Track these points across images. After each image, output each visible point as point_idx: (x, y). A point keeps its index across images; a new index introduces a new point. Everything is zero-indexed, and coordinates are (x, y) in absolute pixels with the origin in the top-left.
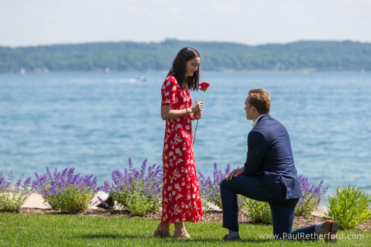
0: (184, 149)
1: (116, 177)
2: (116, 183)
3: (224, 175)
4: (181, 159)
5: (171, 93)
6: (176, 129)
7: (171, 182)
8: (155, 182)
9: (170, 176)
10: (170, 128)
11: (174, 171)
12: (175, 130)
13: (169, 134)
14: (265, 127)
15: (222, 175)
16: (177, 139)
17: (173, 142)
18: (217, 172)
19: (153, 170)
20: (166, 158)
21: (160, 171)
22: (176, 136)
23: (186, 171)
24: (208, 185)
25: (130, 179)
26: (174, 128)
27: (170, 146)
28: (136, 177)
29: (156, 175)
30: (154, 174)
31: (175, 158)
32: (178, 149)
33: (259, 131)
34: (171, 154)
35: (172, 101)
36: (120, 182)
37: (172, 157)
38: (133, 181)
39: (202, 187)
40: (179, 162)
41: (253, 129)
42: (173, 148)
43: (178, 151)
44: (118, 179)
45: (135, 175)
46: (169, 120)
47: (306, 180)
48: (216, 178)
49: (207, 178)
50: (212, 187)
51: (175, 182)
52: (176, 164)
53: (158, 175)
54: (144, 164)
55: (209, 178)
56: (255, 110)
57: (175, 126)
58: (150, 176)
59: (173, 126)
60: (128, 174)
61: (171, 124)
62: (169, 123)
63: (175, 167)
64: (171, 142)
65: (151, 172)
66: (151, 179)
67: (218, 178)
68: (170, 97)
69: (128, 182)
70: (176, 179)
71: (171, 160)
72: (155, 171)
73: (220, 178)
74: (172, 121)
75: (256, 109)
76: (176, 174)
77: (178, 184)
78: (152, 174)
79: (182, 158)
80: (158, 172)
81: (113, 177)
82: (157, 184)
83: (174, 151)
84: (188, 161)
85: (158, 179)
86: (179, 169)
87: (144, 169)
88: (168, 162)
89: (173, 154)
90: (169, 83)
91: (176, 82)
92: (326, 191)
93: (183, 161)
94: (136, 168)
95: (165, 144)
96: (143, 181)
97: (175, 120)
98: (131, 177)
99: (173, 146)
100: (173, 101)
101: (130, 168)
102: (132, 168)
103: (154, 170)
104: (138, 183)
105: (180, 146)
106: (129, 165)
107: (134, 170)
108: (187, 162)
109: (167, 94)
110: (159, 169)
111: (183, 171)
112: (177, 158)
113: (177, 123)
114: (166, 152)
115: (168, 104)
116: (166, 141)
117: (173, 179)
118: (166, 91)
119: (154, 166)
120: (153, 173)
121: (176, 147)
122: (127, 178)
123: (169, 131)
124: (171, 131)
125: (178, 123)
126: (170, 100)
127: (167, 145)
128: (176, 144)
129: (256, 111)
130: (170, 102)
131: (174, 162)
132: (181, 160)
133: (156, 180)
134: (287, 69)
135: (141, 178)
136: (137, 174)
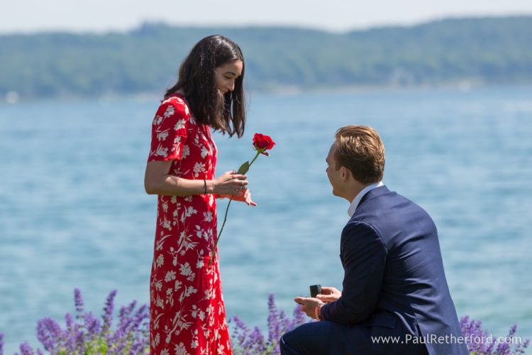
0: (201, 264)
1: (47, 333)
2: (46, 348)
3: (291, 322)
4: (191, 288)
5: (173, 134)
6: (183, 219)
7: (168, 340)
8: (136, 342)
9: (166, 327)
10: (170, 218)
11: (175, 315)
12: (180, 222)
13: (166, 231)
14: (378, 213)
15: (287, 321)
16: (185, 243)
17: (176, 249)
18: (275, 316)
19: (130, 316)
20: (159, 286)
21: (146, 316)
22: (183, 235)
23: (202, 316)
24: (256, 346)
25: (80, 338)
26: (179, 217)
27: (168, 259)
28: (93, 332)
29: (136, 326)
30: (132, 324)
31: (178, 284)
32: (187, 264)
33: (366, 223)
34: (170, 276)
35: (170, 153)
36: (55, 345)
37: (172, 284)
38: (87, 341)
39: (242, 349)
40: (188, 295)
41: (353, 219)
42: (175, 263)
43: (186, 270)
44: (51, 339)
45: (90, 329)
46: (168, 198)
47: (478, 326)
48: (273, 329)
49: (252, 331)
50: (265, 349)
51: (176, 339)
52: (181, 299)
53: (141, 327)
54: (110, 302)
55: (257, 330)
56: (348, 175)
57: (180, 213)
58: (124, 329)
59: (175, 213)
60: (73, 325)
61: (172, 207)
62: (165, 207)
63: (177, 306)
64: (172, 249)
65: (125, 321)
66: (126, 336)
67: (277, 329)
68: (168, 144)
69: (74, 345)
70: (178, 333)
71: (169, 291)
72: (135, 318)
73: (281, 328)
74: (174, 200)
75: (350, 173)
76: (179, 323)
77: (182, 344)
78: (127, 326)
79: (194, 284)
80: (140, 320)
81: (41, 333)
82: (139, 348)
83: (177, 269)
84: (207, 292)
85: (141, 337)
86: (187, 311)
87: (109, 313)
88: (162, 294)
89: (174, 278)
90: (170, 112)
91: (187, 111)
92: (524, 349)
93: (195, 291)
94: (91, 313)
95: (157, 254)
96: (108, 340)
97: (180, 199)
98: (82, 334)
99: (176, 258)
100: (173, 153)
101: (78, 313)
102: (82, 313)
103: (132, 315)
104: (96, 348)
105: (191, 257)
106: (77, 305)
107: (88, 318)
108: (205, 295)
109: (163, 135)
110: (143, 313)
111: (194, 314)
112: (182, 286)
113: (185, 204)
114: (158, 273)
115: (160, 158)
116: (160, 247)
117: (173, 334)
118: (162, 129)
119: (133, 305)
120: (129, 322)
121: (182, 260)
122: (73, 335)
123: (167, 225)
124: (171, 225)
125: (188, 204)
126: (166, 149)
127: (161, 257)
128: (183, 253)
129: (351, 178)
130: (166, 156)
131: (176, 295)
132: (191, 290)
133: (138, 339)
134: (418, 80)
135: (102, 335)
136: (93, 326)
